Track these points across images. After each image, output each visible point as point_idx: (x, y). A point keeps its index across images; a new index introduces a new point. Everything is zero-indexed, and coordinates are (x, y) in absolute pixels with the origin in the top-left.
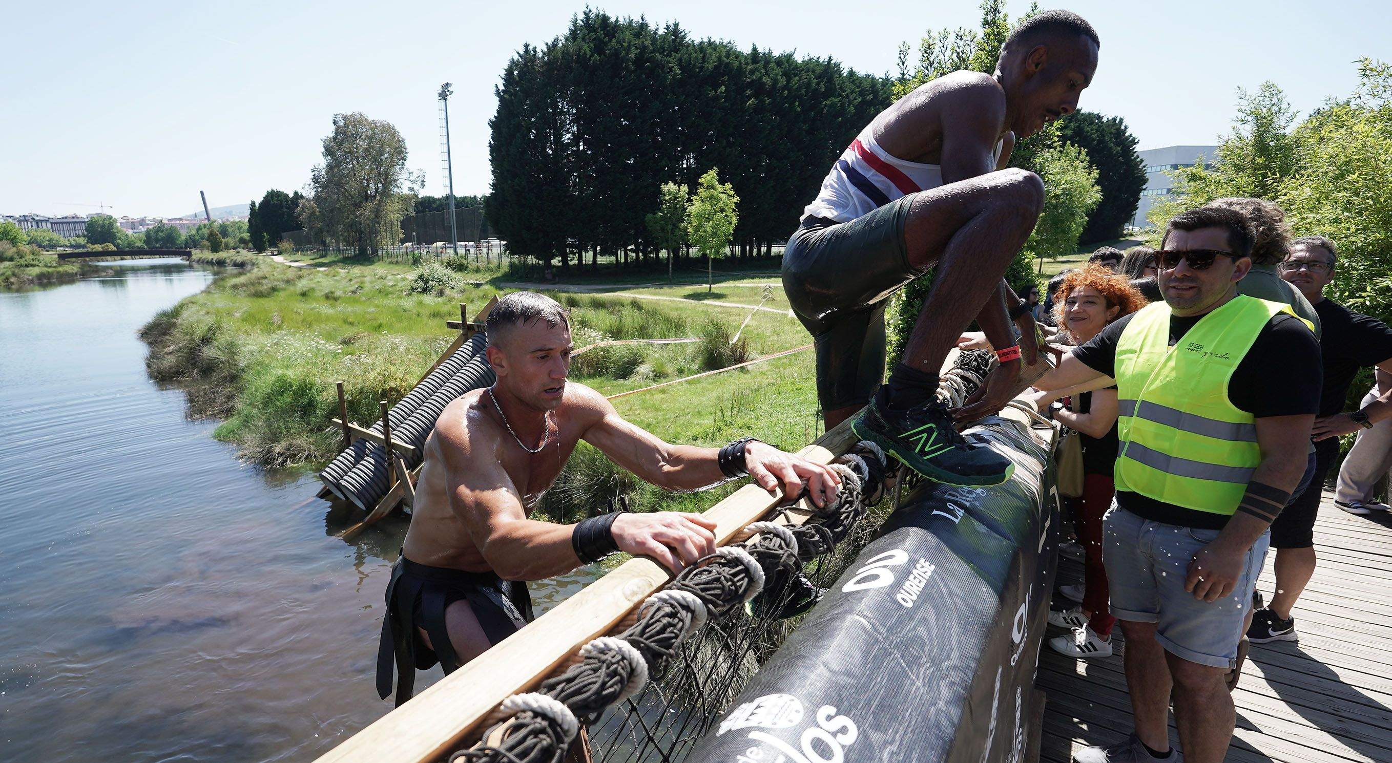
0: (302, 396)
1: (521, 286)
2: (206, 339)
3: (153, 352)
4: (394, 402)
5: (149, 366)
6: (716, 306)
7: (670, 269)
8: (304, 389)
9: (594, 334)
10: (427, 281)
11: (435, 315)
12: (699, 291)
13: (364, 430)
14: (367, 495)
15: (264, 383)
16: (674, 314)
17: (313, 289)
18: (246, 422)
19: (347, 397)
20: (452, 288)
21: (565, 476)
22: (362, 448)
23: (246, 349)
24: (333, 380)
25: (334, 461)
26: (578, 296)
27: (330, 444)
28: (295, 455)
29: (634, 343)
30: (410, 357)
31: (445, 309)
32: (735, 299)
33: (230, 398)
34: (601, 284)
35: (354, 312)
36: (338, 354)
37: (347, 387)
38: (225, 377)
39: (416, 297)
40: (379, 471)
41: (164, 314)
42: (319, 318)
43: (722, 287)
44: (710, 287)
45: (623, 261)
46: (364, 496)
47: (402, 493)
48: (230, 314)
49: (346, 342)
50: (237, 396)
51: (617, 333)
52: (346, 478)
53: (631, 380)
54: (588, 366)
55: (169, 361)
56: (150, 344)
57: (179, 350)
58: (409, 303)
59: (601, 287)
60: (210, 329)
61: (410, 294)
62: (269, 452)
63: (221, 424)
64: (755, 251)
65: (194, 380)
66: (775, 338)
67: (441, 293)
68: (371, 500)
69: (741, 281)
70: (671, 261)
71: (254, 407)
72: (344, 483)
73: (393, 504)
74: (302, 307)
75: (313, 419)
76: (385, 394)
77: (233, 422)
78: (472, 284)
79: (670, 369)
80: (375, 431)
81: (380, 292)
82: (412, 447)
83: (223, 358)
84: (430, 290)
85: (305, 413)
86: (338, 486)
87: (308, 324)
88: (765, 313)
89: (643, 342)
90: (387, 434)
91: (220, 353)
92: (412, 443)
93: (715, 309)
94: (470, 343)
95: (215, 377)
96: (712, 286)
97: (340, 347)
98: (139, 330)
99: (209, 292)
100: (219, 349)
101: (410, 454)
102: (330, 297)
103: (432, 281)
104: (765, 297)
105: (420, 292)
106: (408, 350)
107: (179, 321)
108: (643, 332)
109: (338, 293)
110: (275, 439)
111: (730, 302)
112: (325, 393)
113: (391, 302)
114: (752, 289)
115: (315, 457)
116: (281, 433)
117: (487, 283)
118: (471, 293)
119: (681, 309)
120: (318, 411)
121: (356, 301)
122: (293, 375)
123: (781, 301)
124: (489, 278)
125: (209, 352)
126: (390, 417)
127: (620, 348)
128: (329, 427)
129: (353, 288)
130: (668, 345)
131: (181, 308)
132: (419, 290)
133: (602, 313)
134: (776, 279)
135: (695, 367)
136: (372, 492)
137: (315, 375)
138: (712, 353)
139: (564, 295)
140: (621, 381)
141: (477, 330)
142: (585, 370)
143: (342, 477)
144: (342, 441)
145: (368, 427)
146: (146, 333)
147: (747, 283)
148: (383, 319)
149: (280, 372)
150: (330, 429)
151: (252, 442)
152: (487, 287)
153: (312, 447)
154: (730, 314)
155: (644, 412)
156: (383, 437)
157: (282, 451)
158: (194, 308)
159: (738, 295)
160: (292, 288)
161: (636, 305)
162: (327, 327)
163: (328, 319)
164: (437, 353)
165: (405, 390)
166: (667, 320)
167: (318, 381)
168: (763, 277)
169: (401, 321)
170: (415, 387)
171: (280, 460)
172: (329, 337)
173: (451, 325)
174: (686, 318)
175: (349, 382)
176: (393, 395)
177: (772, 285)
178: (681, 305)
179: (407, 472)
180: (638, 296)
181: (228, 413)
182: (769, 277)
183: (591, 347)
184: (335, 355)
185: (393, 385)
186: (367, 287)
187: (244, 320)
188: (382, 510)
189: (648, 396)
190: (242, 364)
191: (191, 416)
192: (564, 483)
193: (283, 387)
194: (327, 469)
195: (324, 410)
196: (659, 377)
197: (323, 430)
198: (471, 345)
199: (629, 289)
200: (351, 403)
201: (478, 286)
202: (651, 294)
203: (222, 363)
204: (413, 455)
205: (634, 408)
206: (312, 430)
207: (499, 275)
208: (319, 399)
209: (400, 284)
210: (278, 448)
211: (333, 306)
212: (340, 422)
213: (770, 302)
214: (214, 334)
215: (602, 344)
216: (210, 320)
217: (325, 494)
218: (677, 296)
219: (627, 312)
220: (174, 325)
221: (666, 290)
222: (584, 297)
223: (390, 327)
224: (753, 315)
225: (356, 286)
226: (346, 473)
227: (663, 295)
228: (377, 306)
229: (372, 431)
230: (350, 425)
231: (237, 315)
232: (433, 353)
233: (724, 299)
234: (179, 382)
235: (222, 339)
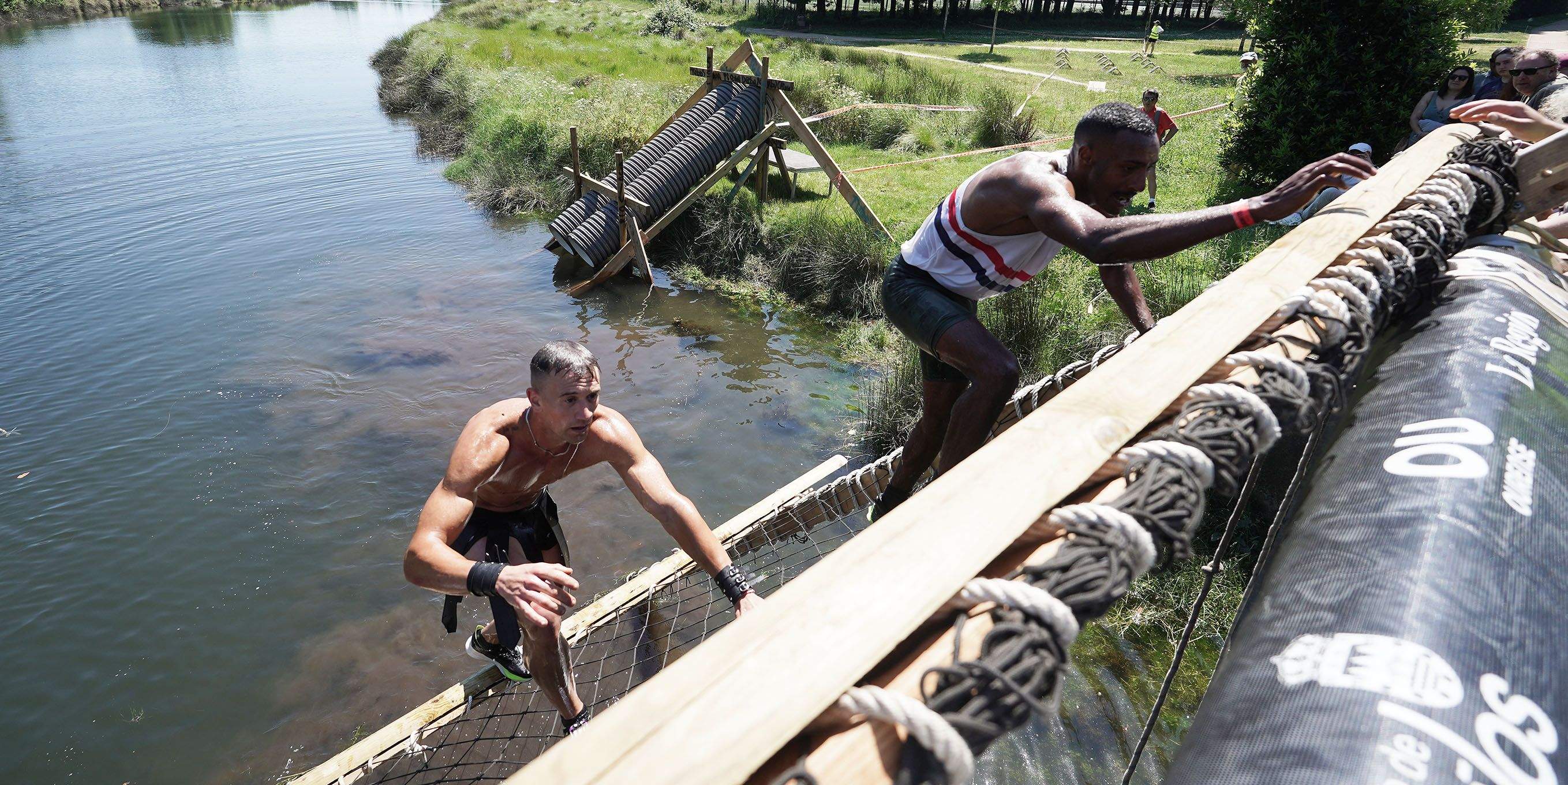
0: (532, 140)
1: (770, 33)
2: (437, 71)
3: (385, 82)
4: (628, 154)
5: (381, 96)
6: (997, 71)
7: (945, 22)
8: (535, 132)
9: (852, 93)
10: (665, 21)
11: (673, 60)
12: (978, 52)
13: (595, 181)
14: (596, 252)
15: (494, 123)
16: (946, 78)
17: (543, 23)
18: (476, 161)
19: (580, 144)
20: (693, 30)
21: (809, 253)
22: (593, 200)
23: (476, 84)
24: (565, 125)
25: (564, 213)
26: (833, 49)
27: (559, 193)
28: (524, 202)
29: (898, 108)
30: (646, 105)
31: (684, 54)
32: (1022, 64)
33: (460, 136)
34: (860, 36)
35: (587, 52)
36: (570, 96)
37: (581, 134)
38: (455, 114)
39: (652, 38)
40: (610, 227)
41: (395, 41)
42: (550, 56)
43: (1007, 48)
44: (992, 48)
45: (889, 9)
46: (593, 252)
47: (632, 253)
48: (460, 45)
49: (580, 84)
50: (467, 135)
51: (878, 95)
52: (575, 231)
53: (890, 151)
54: (842, 131)
55: (401, 93)
56: (381, 72)
57: (410, 82)
58: (645, 44)
59: (860, 39)
60: (440, 61)
61: (646, 35)
62: (497, 197)
63: (450, 164)
64: (1052, 5)
65: (424, 114)
66: (1068, 114)
67: (680, 36)
68: (600, 257)
69: (1029, 43)
70: (947, 13)
71: (484, 147)
72: (573, 236)
73: (623, 264)
74: (532, 41)
75: (543, 166)
76: (618, 144)
77: (463, 162)
78: (715, 27)
79: (937, 141)
80: (606, 184)
81: (614, 30)
82: (646, 205)
83: (454, 93)
84: (668, 32)
85: (535, 158)
86: (567, 239)
87: (539, 61)
88: (1057, 84)
89: (909, 107)
90: (620, 189)
91: (450, 87)
92: (647, 201)
93: (996, 75)
94: (714, 93)
95: (445, 112)
96: (995, 46)
97: (572, 88)
98: (371, 58)
99: (439, 20)
100: (449, 82)
101: (644, 212)
102: (561, 33)
103: (671, 20)
104: (1058, 64)
105: (658, 33)
106: (644, 97)
107: (410, 50)
108: (909, 95)
109: (570, 29)
110: (504, 182)
111: (1014, 67)
112: (556, 139)
113: (624, 42)
114: (1044, 52)
115: (544, 206)
116: (510, 177)
117: (731, 26)
118: (713, 38)
119: (955, 72)
120: (547, 157)
121: (589, 39)
122: (524, 116)
123: (1078, 69)
124: (734, 21)
125: (439, 85)
126: (625, 171)
127: (881, 111)
128: (558, 175)
129: (586, 24)
130: (937, 112)
131: (412, 36)
132: (656, 30)
133: (862, 70)
134: (1075, 43)
135: (967, 142)
136: (602, 249)
137: (546, 117)
138: (990, 127)
139: (818, 46)
140: (879, 152)
141: (723, 79)
142: (838, 136)
143: (572, 230)
144: (572, 192)
145: (600, 179)
146: (378, 61)
147: (1037, 46)
148: (618, 61)
149: (510, 112)
150: (561, 178)
151: (481, 184)
152: (731, 31)
153: (541, 196)
154: (1015, 81)
155: (902, 189)
156: (616, 191)
157: (511, 196)
158: (425, 36)
159: (1025, 60)
160: (522, 21)
161: (901, 62)
162: (559, 65)
163: (560, 57)
164: (674, 102)
165: (639, 141)
166: (937, 84)
167: (549, 124)
168: (1059, 39)
169: (636, 64)
170: (652, 138)
171: (508, 207)
172: (561, 77)
173: (695, 72)
174: (962, 82)
175: (581, 128)
176: (624, 146)
177: (1068, 50)
178: (954, 67)
179: (639, 231)
180: (903, 53)
181: (458, 151)
182: (1066, 39)
183: (845, 108)
184: (567, 97)
185: (627, 134)
186: (601, 23)
187: (474, 53)
188: (610, 270)
189: (908, 172)
190: (472, 99)
191: (422, 152)
192: (808, 261)
193: (512, 128)
194: (557, 220)
195: (554, 156)
196: (923, 150)
197: (553, 178)
198: (716, 95)
199: (893, 44)
200: (583, 151)
201: (721, 29)
202: (919, 51)
203: (452, 97)
204: (647, 212)
205: (892, 183)
206: (541, 177)
207: (744, 18)
208: (549, 144)
209: (635, 23)
210: (507, 194)
211: (564, 43)
212: (572, 171)
213: (1065, 70)
214: (444, 66)
215: (861, 106)
216: (440, 50)
217: (553, 247)
218: (949, 56)
219: (891, 70)
220: (404, 54)
221: (938, 47)
222: (843, 50)
223: (625, 70)
224: (1042, 84)
225: (589, 22)
226: (576, 227)
227: (933, 53)
228: (611, 46)
229: (603, 184)
230: (581, 175)
231: (467, 47)
232: (670, 103)
233: (1007, 63)
234: (411, 116)
235: (452, 73)
